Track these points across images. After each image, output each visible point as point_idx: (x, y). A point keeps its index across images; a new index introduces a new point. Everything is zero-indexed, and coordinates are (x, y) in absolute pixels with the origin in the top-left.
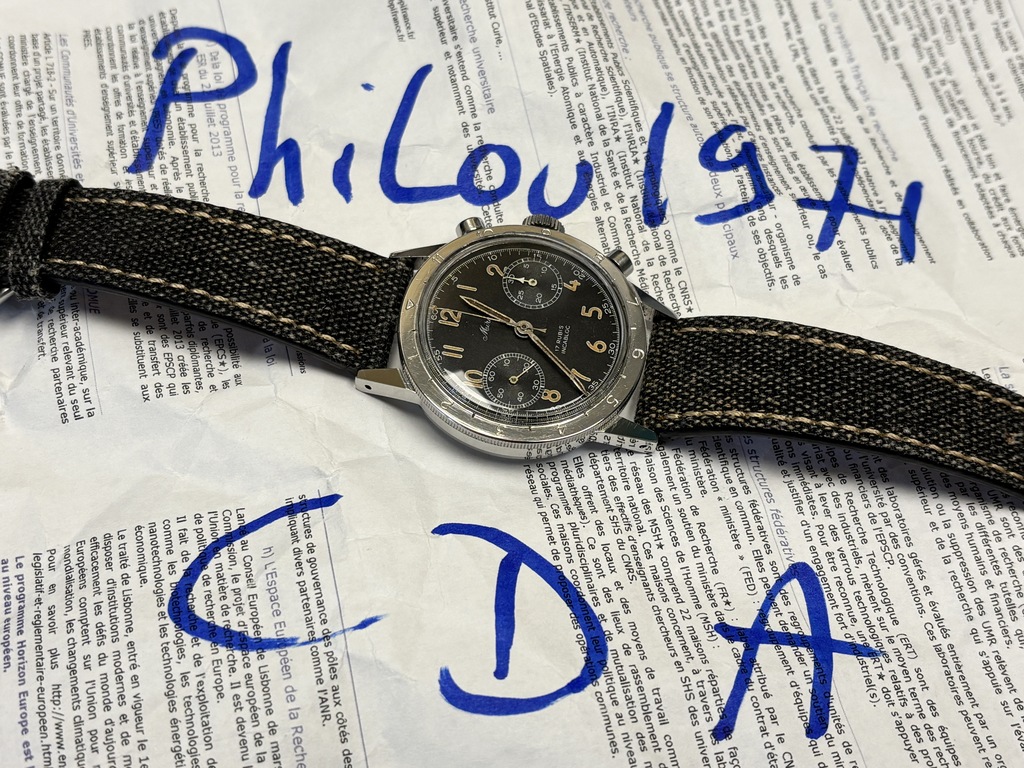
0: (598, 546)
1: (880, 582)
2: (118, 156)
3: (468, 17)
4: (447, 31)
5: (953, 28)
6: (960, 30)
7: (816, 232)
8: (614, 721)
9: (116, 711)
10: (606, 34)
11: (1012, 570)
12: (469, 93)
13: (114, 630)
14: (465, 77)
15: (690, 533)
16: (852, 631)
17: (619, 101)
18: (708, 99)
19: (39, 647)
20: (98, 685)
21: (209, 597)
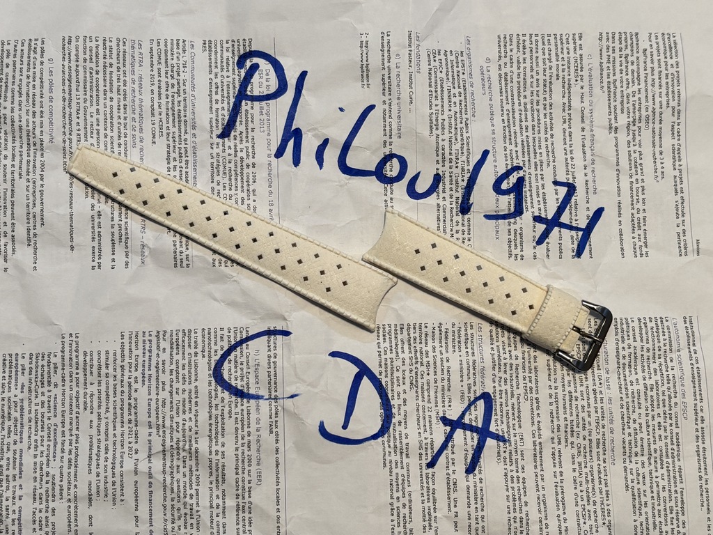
0: (401, 371)
1: (519, 407)
2: (214, 128)
3: (398, 85)
4: (387, 89)
6: (654, 123)
7: (538, 235)
8: (387, 454)
9: (187, 416)
10: (466, 106)
11: (578, 416)
12: (390, 126)
13: (190, 379)
14: (390, 116)
15: (442, 370)
16: (500, 428)
17: (462, 148)
18: (509, 148)
19: (157, 379)
20: (181, 403)
21: (230, 370)
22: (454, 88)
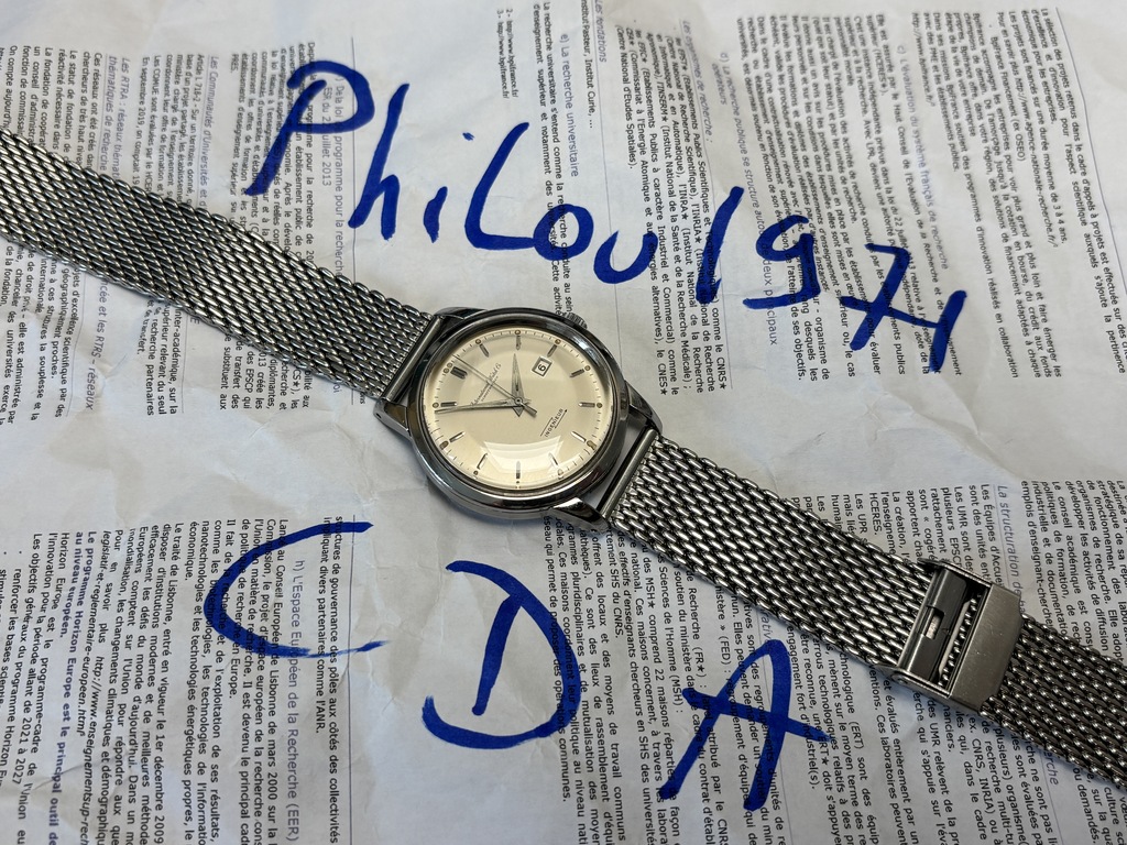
0: (595, 597)
1: (845, 670)
2: (238, 179)
3: (567, 84)
4: (547, 94)
5: (1027, 146)
7: (853, 330)
8: (572, 767)
9: (145, 690)
10: (693, 115)
12: (557, 155)
13: (156, 617)
14: (556, 140)
15: (680, 597)
16: (809, 713)
17: (692, 181)
18: (779, 187)
19: (92, 620)
20: (134, 664)
21: (241, 599)
22: (670, 86)
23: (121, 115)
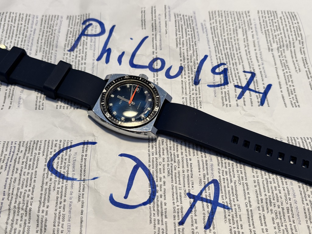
0: (162, 165)
1: (236, 189)
2: (66, 47)
3: (160, 26)
4: (154, 29)
5: (289, 47)
6: (291, 47)
7: (238, 94)
8: (152, 215)
10: (194, 36)
11: (273, 193)
12: (156, 44)
13: (33, 167)
14: (156, 40)
15: (187, 165)
16: (225, 201)
17: (193, 53)
18: (218, 55)
19: (14, 167)
20: (26, 180)
21: (58, 163)
22: (188, 28)
23: (35, 30)
